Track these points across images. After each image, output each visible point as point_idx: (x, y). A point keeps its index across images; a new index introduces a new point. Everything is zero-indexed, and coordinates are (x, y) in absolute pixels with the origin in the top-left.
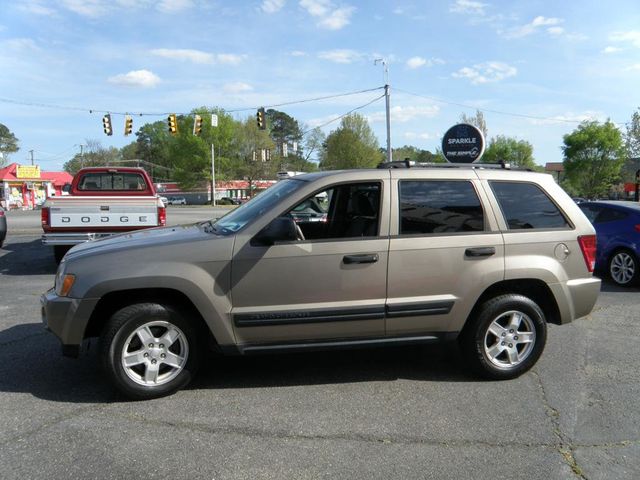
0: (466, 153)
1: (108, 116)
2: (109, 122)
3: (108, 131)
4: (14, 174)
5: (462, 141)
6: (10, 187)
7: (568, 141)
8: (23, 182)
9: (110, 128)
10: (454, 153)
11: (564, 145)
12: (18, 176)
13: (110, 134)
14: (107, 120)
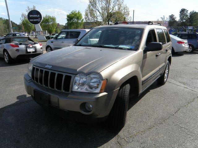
0: (37, 20)
5: (35, 16)
7: (68, 16)
10: (32, 20)
11: (67, 18)
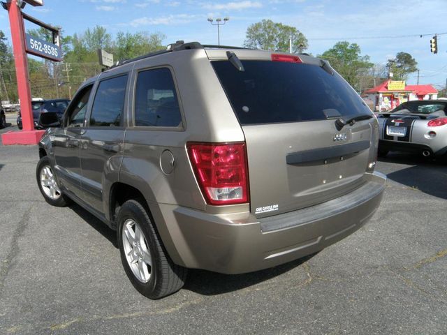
1: (435, 38)
2: (435, 43)
3: (434, 49)
4: (387, 88)
6: (383, 96)
8: (392, 93)
9: (436, 47)
12: (389, 89)
13: (436, 52)
14: (433, 41)
